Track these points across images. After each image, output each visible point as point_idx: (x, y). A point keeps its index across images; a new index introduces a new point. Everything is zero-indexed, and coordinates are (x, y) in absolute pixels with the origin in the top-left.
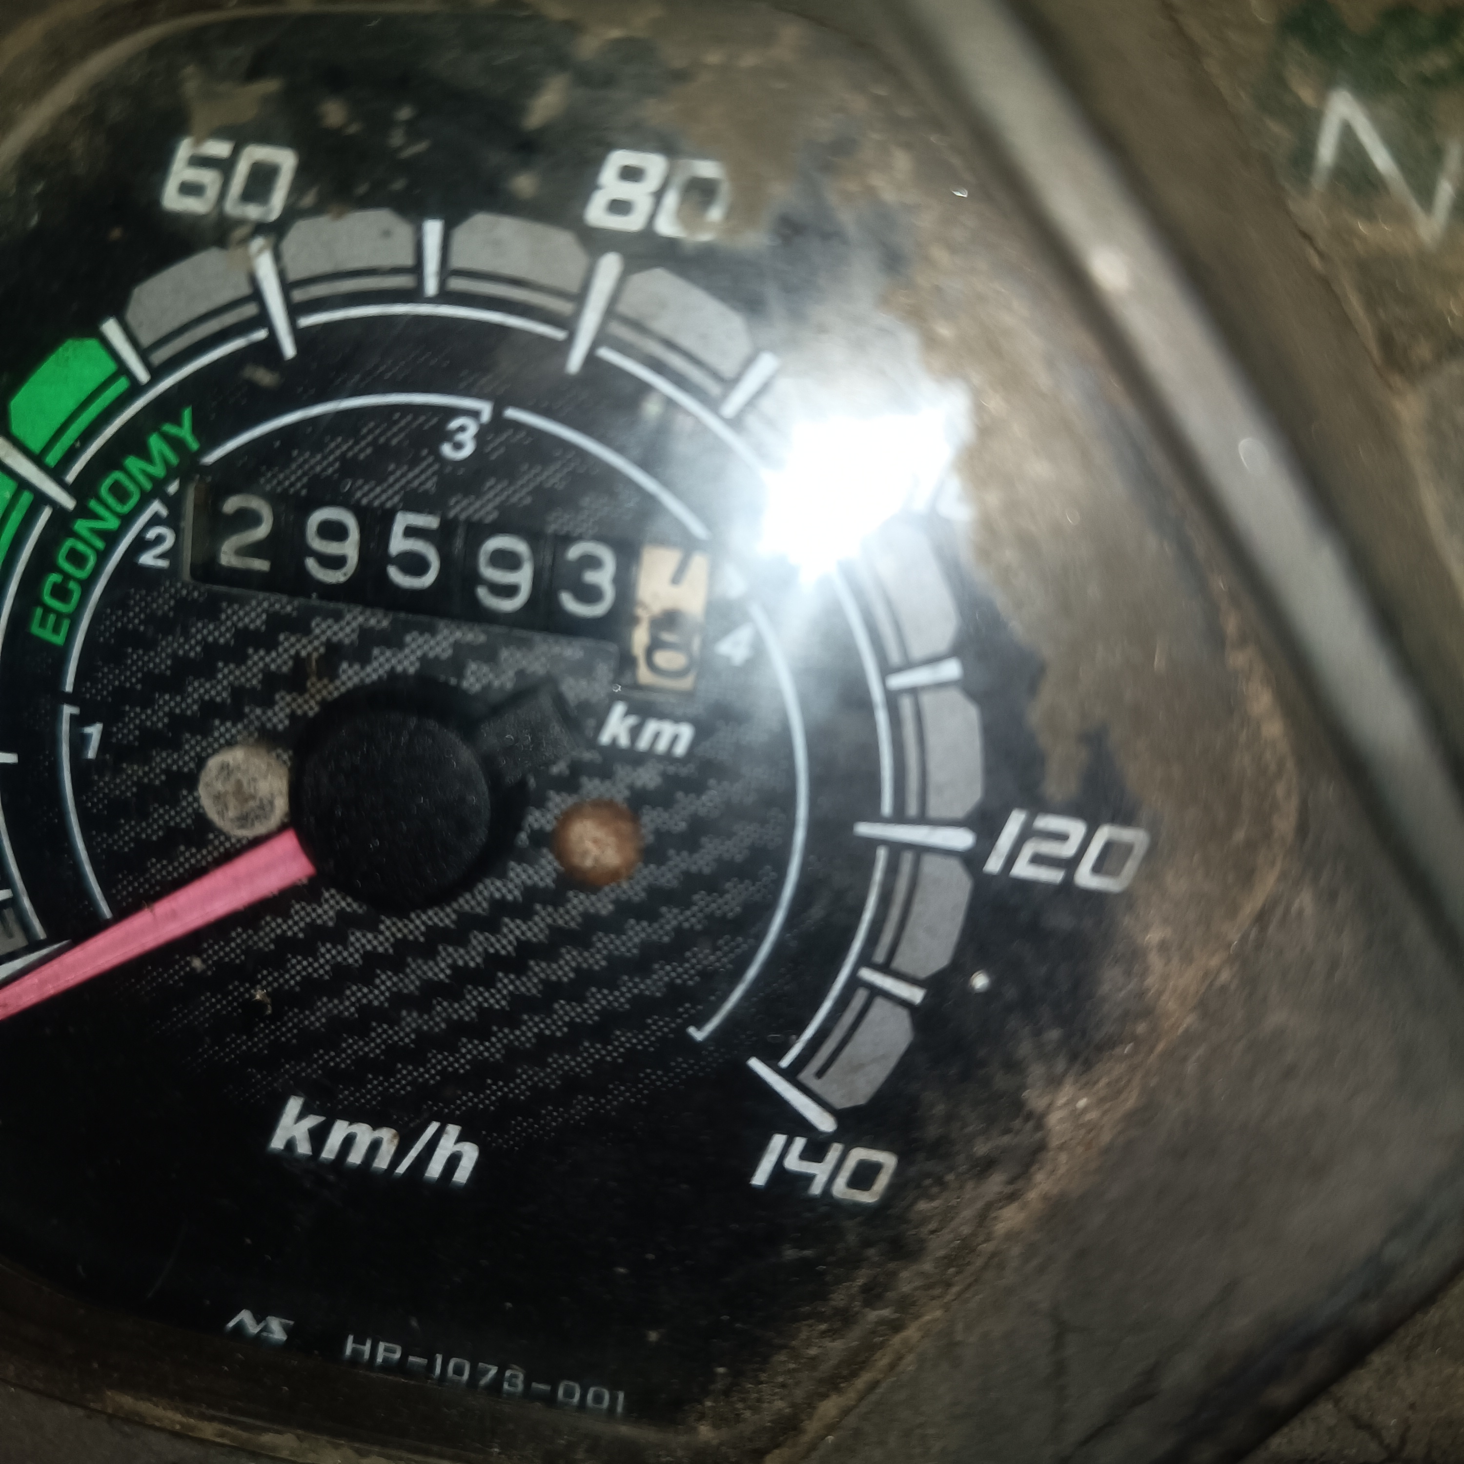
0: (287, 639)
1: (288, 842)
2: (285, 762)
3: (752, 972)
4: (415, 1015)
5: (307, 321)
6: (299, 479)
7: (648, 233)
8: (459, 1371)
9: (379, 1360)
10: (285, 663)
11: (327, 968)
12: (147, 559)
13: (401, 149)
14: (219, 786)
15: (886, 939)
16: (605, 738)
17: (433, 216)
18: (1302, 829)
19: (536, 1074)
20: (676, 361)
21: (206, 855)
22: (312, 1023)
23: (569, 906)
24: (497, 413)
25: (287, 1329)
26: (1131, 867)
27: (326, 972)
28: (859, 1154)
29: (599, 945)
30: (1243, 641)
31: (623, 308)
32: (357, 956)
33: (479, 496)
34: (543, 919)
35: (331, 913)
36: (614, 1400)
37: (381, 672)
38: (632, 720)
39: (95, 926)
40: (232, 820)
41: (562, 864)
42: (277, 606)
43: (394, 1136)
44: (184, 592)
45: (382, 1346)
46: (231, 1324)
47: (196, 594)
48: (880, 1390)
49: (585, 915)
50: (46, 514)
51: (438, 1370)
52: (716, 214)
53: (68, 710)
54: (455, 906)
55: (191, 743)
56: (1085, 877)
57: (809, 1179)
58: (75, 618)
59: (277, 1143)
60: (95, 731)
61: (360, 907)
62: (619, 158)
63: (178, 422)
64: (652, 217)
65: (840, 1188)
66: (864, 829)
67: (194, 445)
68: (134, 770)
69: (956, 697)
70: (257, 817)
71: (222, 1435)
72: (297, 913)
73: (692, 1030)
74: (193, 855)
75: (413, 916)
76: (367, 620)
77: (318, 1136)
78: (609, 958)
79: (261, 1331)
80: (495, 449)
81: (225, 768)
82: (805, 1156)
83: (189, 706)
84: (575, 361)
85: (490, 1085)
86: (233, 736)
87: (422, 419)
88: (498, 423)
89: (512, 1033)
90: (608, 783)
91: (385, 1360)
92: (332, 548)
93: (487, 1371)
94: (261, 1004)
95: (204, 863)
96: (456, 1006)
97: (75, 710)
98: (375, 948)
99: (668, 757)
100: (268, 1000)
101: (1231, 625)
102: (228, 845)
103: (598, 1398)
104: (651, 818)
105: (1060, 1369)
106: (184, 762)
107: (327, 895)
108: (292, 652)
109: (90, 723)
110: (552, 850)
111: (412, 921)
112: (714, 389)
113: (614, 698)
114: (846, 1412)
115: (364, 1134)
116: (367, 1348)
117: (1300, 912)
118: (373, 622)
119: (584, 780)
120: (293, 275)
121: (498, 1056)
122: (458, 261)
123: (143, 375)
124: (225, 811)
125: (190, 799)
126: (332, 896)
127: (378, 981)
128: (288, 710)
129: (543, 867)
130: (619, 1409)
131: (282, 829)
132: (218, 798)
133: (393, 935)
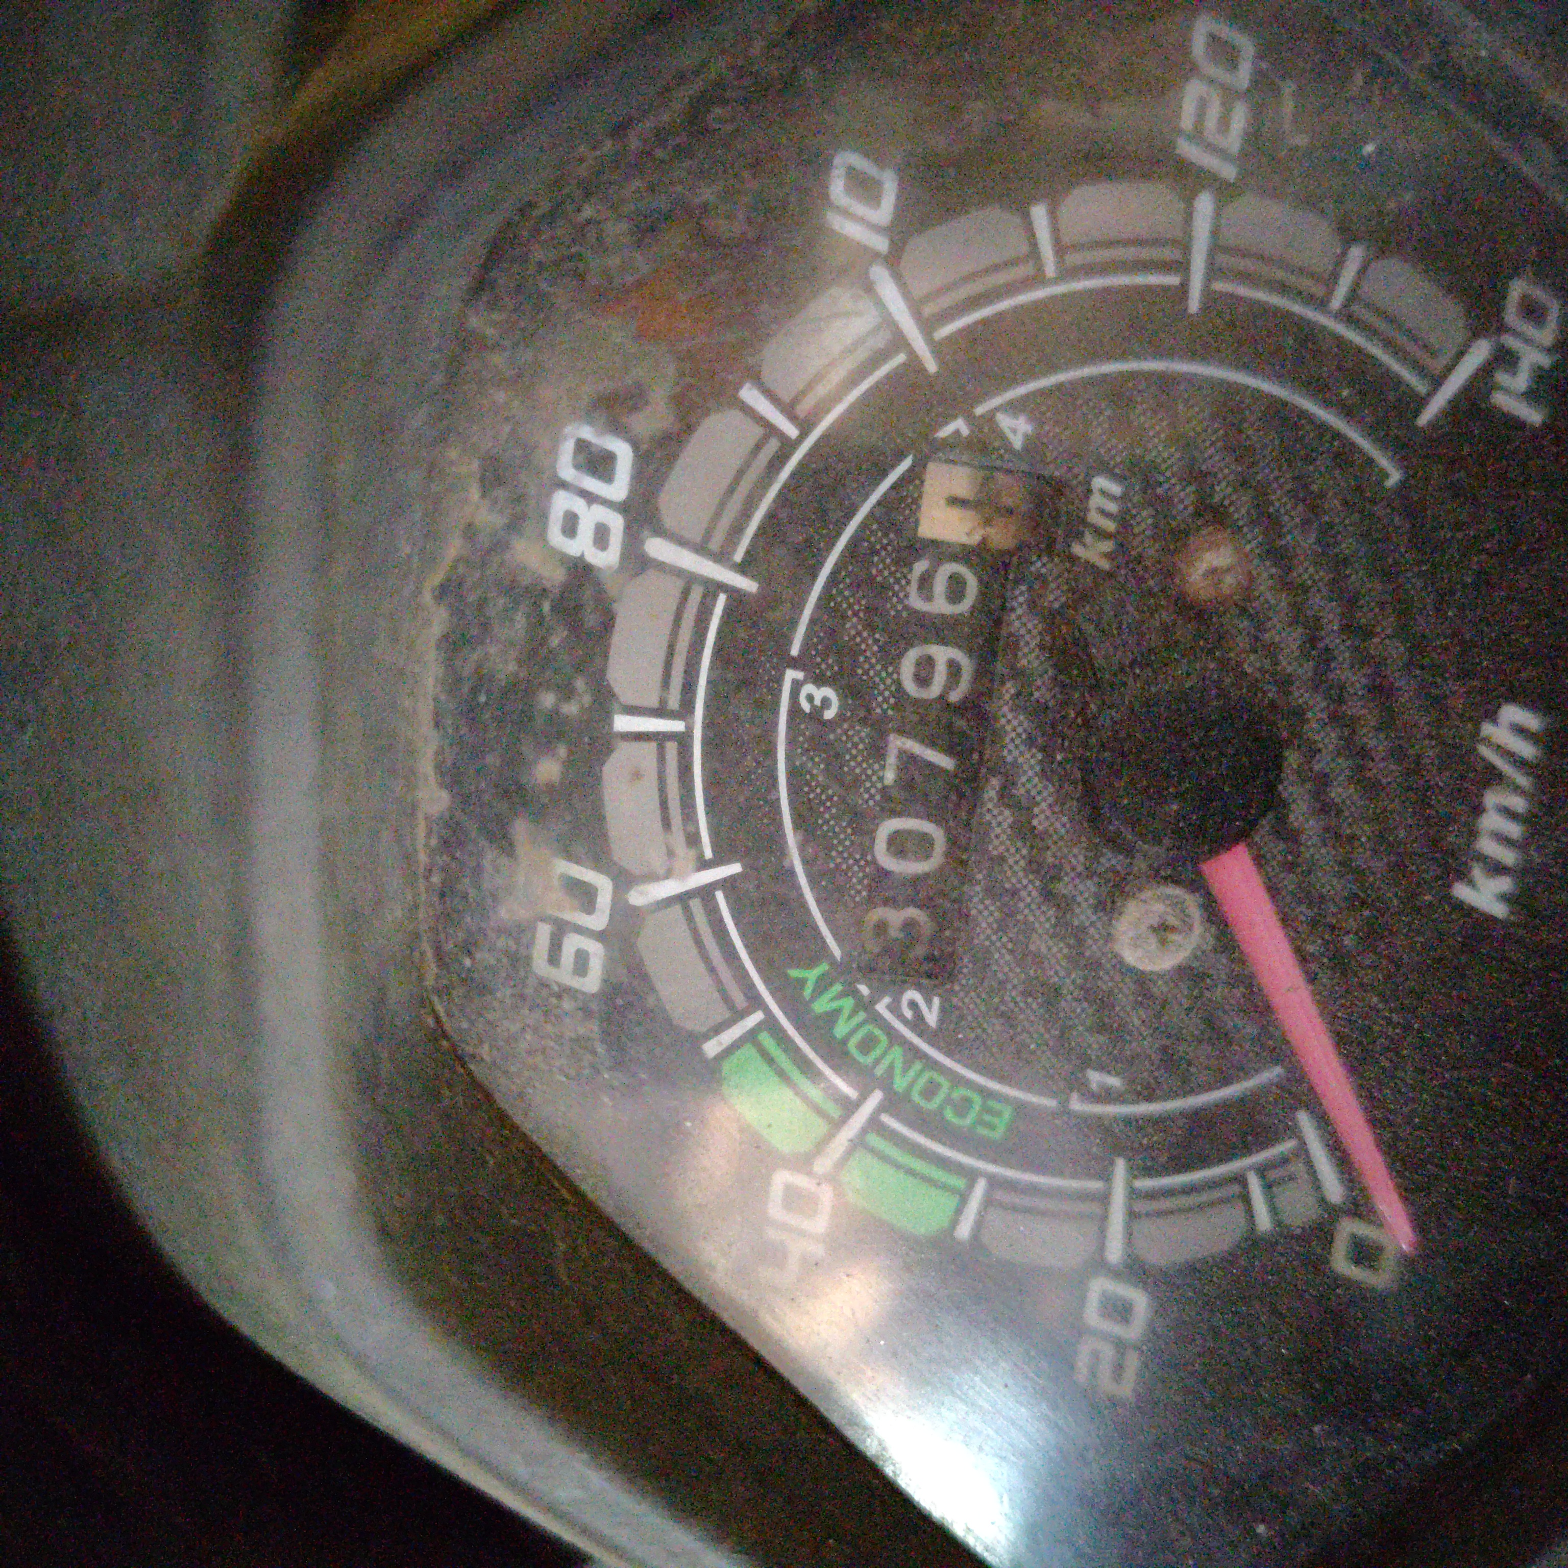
0: (1009, 879)
1: (1215, 869)
5: (708, 853)
7: (626, 508)
10: (1031, 882)
12: (932, 1017)
17: (612, 722)
24: (794, 663)
28: (1511, 316)
29: (1305, 576)
31: (696, 536)
32: (1313, 821)
34: (1279, 632)
37: (1041, 786)
43: (1493, 791)
49: (1276, 589)
50: (886, 1118)
53: (1075, 1104)
55: (1108, 979)
56: (1240, 79)
57: (1536, 369)
58: (986, 1094)
59: (1499, 910)
60: (1095, 1078)
62: (556, 538)
63: (802, 982)
64: (612, 505)
65: (1545, 336)
66: (1194, 304)
67: (823, 967)
69: (1065, 208)
73: (1390, 483)
76: (991, 799)
77: (1493, 868)
78: (1318, 566)
80: (829, 667)
81: (1134, 943)
82: (1513, 371)
83: (1073, 981)
84: (748, 585)
86: (1102, 937)
87: (800, 738)
88: (805, 662)
97: (1075, 1096)
99: (1122, 502)
106: (1126, 988)
108: (1021, 874)
109: (1087, 1082)
112: (773, 445)
113: (1068, 555)
115: (1491, 821)
118: (993, 794)
120: (662, 864)
122: (652, 699)
123: (757, 1017)
124: (1176, 945)
125: (1160, 982)
127: (1338, 801)
128: (1078, 881)
131: (1200, 884)
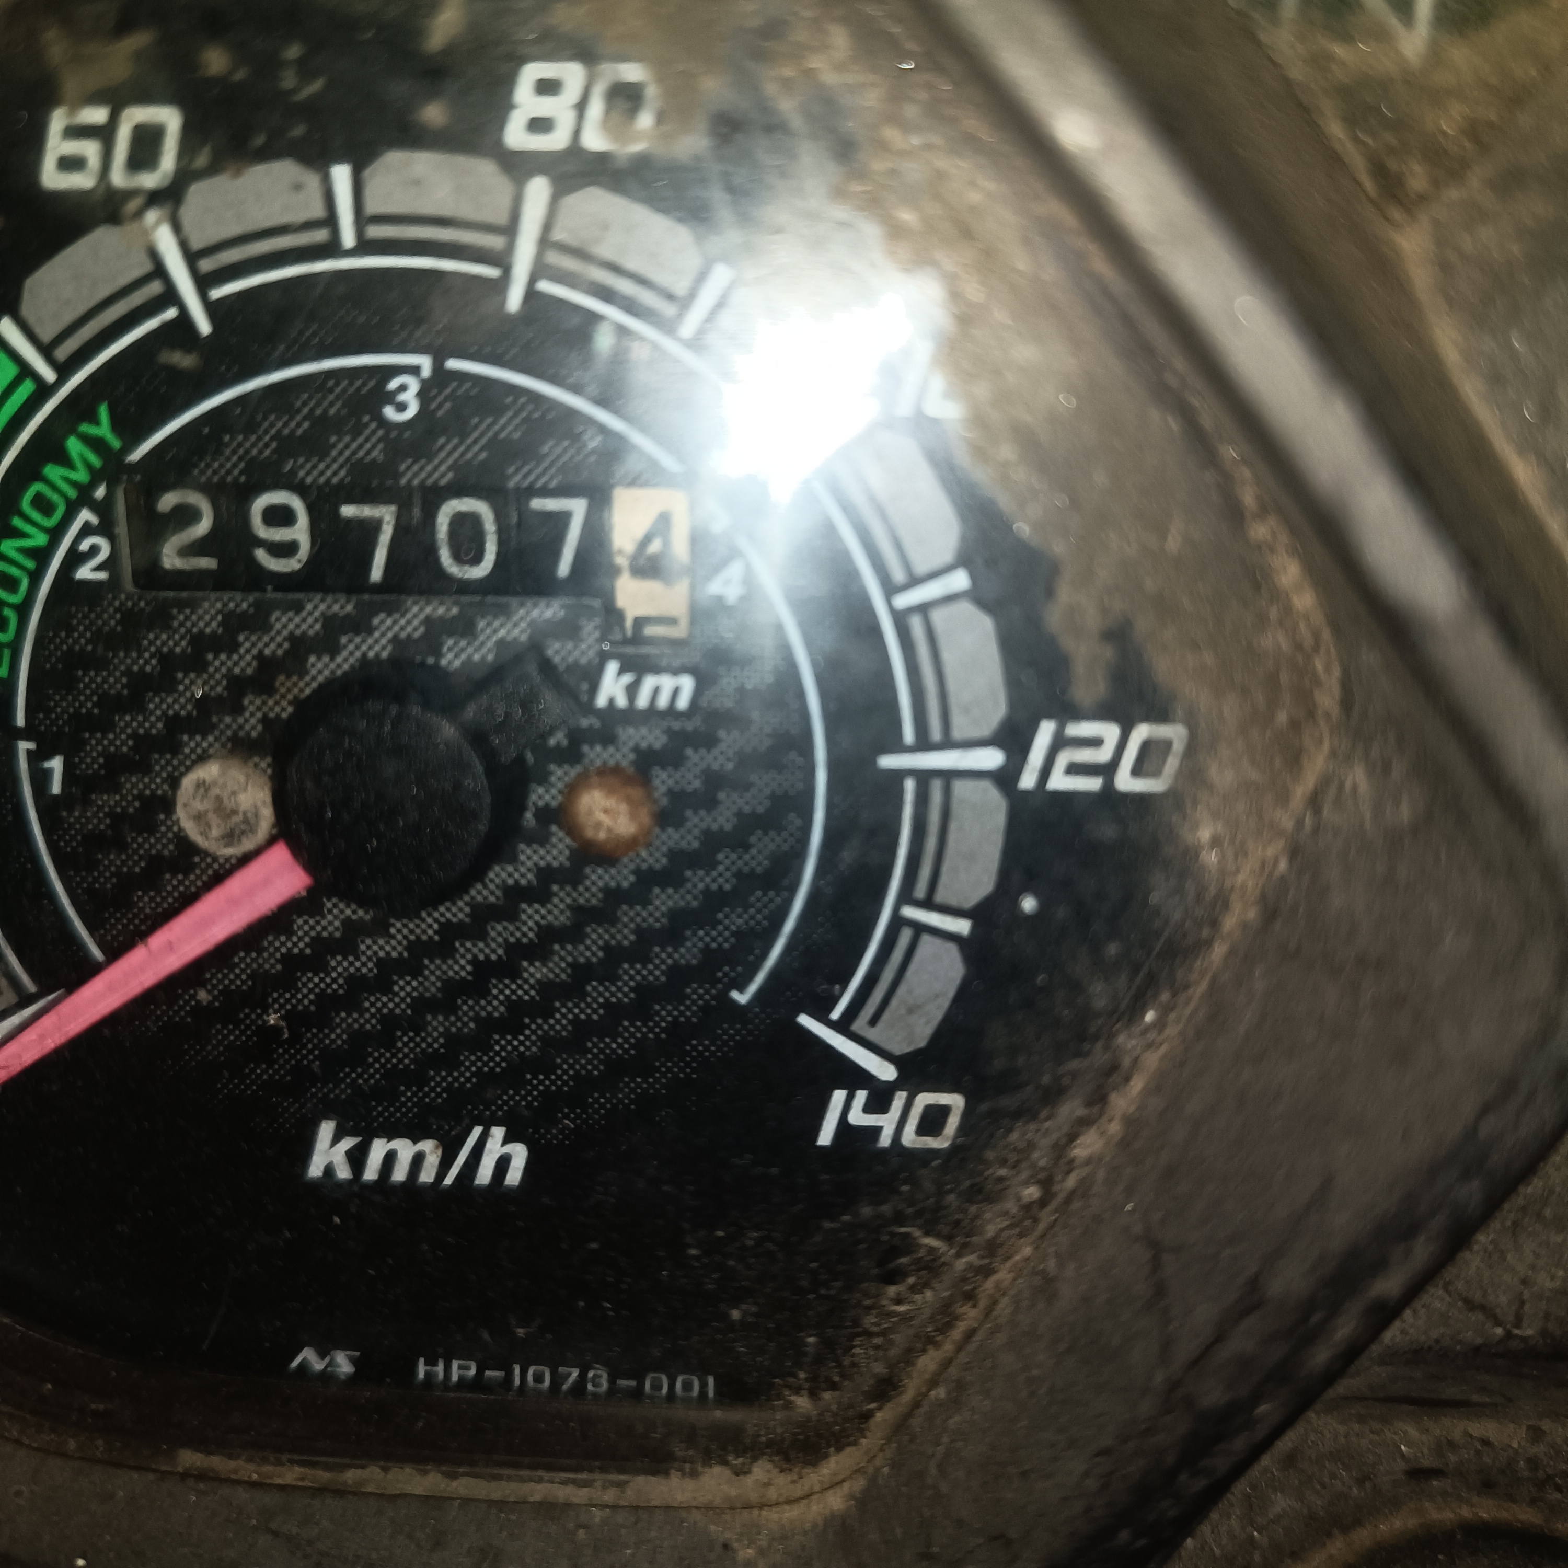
0: (247, 639)
1: (280, 854)
2: (264, 771)
3: (789, 926)
4: (441, 1018)
5: (216, 293)
6: (235, 466)
7: (575, 150)
8: (539, 1378)
9: (455, 1378)
10: (249, 664)
11: (341, 981)
12: (85, 573)
13: (294, 91)
14: (198, 805)
15: (925, 872)
16: (601, 701)
17: (339, 160)
18: (1347, 703)
19: (577, 1062)
20: (624, 286)
21: (194, 880)
22: (333, 1041)
23: (588, 883)
24: (438, 367)
25: (354, 1361)
26: (1172, 764)
27: (340, 986)
28: (924, 1099)
29: (625, 919)
30: (1263, 512)
31: (558, 235)
32: (370, 965)
33: (430, 457)
34: (562, 900)
35: (337, 923)
36: (704, 1385)
37: (352, 660)
38: (628, 678)
39: (89, 970)
40: (217, 840)
41: (574, 839)
42: (232, 605)
43: (437, 1147)
44: (130, 604)
45: (455, 1364)
46: (295, 1363)
47: (142, 604)
48: (978, 1337)
49: (606, 890)
51: (517, 1381)
52: (645, 120)
53: (24, 746)
54: (467, 898)
55: (160, 763)
56: (1125, 781)
57: (876, 1131)
58: (15, 648)
59: (315, 1170)
60: (56, 764)
61: (366, 912)
62: (532, 72)
63: (95, 421)
64: (577, 133)
65: (909, 1137)
66: (888, 762)
67: (116, 443)
68: (107, 800)
69: (966, 608)
70: (243, 832)
71: (302, 1479)
72: (300, 928)
73: (735, 995)
74: (181, 882)
75: (424, 914)
76: (329, 607)
77: (357, 1158)
78: (638, 931)
79: (326, 1367)
80: (440, 406)
81: (201, 785)
82: (868, 1109)
83: (153, 726)
84: (514, 300)
85: (530, 1080)
86: (204, 751)
87: (358, 383)
88: (441, 376)
89: (546, 1022)
90: (611, 749)
91: (461, 1378)
92: (279, 535)
93: (570, 1374)
94: (276, 1029)
95: (193, 889)
96: (483, 1002)
97: (31, 745)
98: (388, 953)
99: (671, 710)
100: (282, 1024)
101: (1248, 498)
102: (216, 866)
103: (687, 1386)
104: (663, 780)
105: (1160, 1290)
106: (157, 785)
107: (329, 905)
108: (255, 651)
109: (49, 757)
110: (561, 827)
111: (423, 920)
112: (668, 309)
113: (604, 658)
114: (947, 1364)
115: (405, 1150)
116: (440, 1368)
117: (1355, 788)
118: (336, 608)
119: (585, 748)
120: (197, 244)
121: (534, 1049)
122: (372, 207)
123: (49, 375)
124: (207, 830)
125: (169, 823)
126: (335, 906)
127: (396, 988)
128: (259, 715)
129: (554, 846)
130: (711, 1393)
131: (271, 842)
132: (199, 817)
133: (405, 937)
